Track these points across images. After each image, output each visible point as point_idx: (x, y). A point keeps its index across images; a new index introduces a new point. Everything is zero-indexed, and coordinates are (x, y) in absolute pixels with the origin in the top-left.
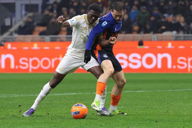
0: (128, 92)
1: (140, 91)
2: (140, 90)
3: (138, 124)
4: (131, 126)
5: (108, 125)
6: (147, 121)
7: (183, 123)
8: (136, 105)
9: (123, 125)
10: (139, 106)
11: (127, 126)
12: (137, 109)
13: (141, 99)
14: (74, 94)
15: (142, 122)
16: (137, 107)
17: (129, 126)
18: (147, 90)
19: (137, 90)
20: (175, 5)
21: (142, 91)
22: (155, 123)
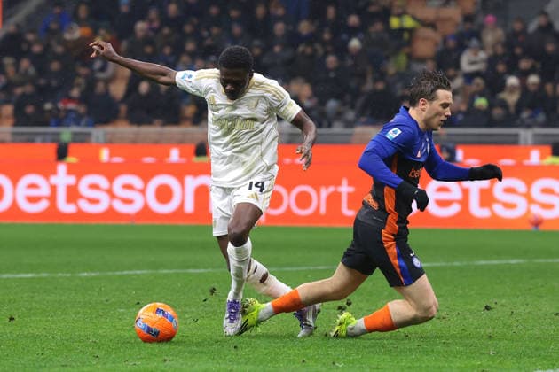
0: (165, 271)
1: (198, 271)
2: (195, 267)
3: (190, 352)
4: (171, 358)
5: (113, 356)
6: (211, 345)
7: (302, 351)
8: (186, 305)
9: (152, 355)
10: (194, 309)
11: (161, 359)
12: (187, 316)
13: (199, 291)
14: (30, 275)
15: (201, 349)
16: (187, 309)
17: (166, 358)
18: (213, 268)
19: (188, 267)
20: (289, 54)
21: (202, 271)
22: (233, 351)
